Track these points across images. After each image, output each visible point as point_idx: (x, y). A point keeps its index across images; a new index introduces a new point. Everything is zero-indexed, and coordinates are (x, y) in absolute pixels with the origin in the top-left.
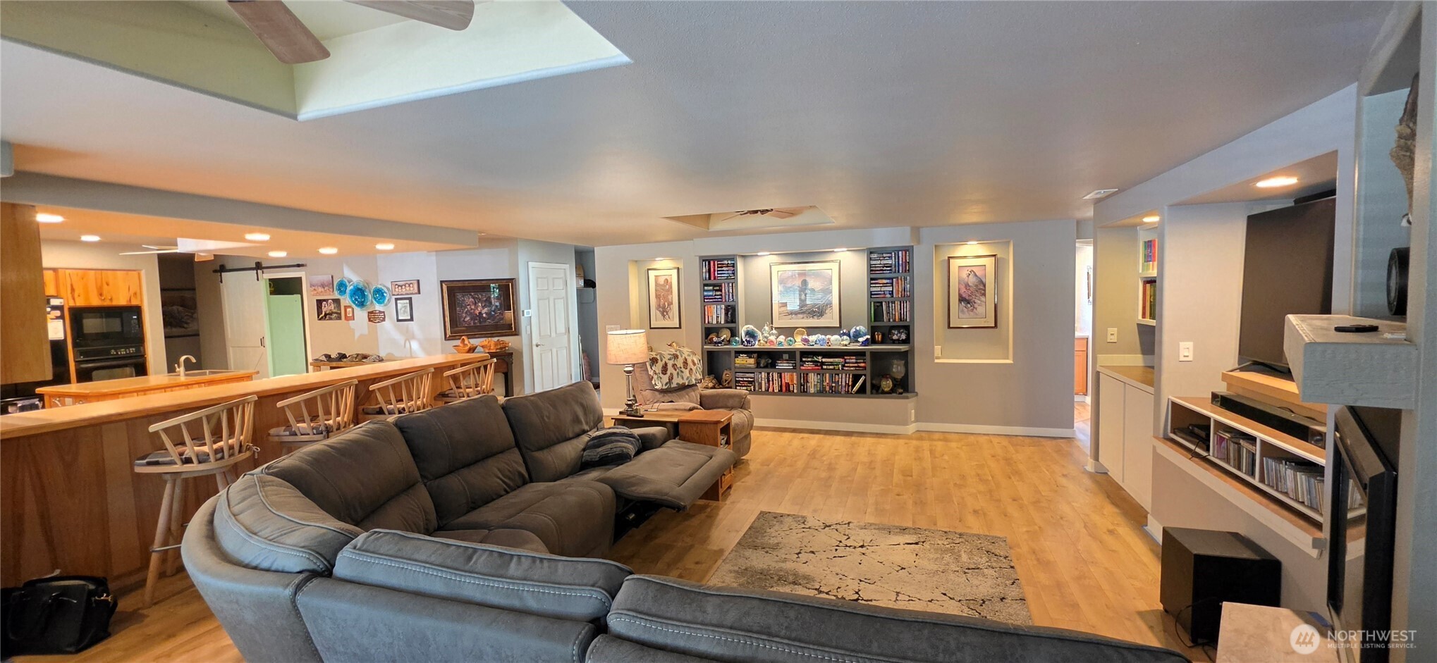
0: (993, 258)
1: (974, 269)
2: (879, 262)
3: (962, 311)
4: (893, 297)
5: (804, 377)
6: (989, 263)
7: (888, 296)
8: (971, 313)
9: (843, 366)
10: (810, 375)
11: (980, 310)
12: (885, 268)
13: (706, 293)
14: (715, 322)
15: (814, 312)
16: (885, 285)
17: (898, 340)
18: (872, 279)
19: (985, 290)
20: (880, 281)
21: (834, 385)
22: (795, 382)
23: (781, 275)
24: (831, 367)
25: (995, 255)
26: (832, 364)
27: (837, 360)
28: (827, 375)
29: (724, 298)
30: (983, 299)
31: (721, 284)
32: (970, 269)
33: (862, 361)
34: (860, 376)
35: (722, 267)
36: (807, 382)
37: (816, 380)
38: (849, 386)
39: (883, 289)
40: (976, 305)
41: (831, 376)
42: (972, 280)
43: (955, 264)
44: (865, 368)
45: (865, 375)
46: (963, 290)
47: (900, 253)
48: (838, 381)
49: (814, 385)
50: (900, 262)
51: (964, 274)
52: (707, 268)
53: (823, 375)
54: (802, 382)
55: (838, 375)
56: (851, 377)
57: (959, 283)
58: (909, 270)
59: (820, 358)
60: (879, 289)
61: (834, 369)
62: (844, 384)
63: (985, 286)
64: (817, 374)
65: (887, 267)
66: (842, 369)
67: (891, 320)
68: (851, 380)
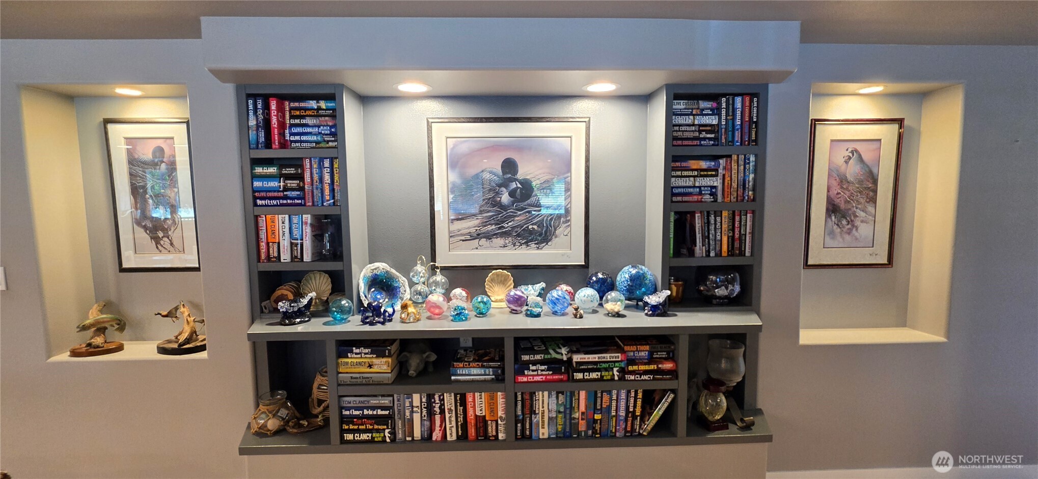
0: (896, 127)
1: (858, 146)
2: (689, 120)
3: (831, 234)
4: (716, 201)
5: (523, 400)
6: (888, 133)
7: (708, 198)
8: (847, 237)
9: (623, 371)
10: (539, 395)
11: (864, 230)
12: (703, 135)
13: (257, 184)
14: (285, 257)
15: (531, 232)
16: (703, 173)
17: (726, 297)
18: (676, 159)
19: (875, 191)
20: (693, 164)
21: (598, 417)
22: (501, 413)
23: (455, 146)
24: (594, 375)
25: (900, 122)
26: (594, 367)
27: (607, 357)
28: (583, 394)
29: (308, 197)
30: (870, 209)
31: (301, 159)
32: (851, 146)
33: (664, 355)
34: (664, 392)
35: (303, 117)
36: (533, 412)
37: (553, 407)
38: (634, 417)
39: (700, 182)
40: (857, 223)
41: (593, 398)
42: (853, 171)
43: (825, 134)
44: (673, 373)
45: (673, 391)
46: (836, 189)
47: (738, 100)
48: (610, 407)
49: (550, 419)
50: (738, 122)
51: (841, 154)
52: (261, 117)
53: (572, 394)
54: (519, 413)
55: (609, 393)
56: (640, 395)
57: (829, 175)
58: (756, 141)
59: (564, 351)
60: (690, 181)
61: (601, 379)
62: (622, 413)
63: (875, 181)
64: (558, 393)
65: (708, 132)
66: (622, 379)
67: (712, 254)
68: (639, 402)
